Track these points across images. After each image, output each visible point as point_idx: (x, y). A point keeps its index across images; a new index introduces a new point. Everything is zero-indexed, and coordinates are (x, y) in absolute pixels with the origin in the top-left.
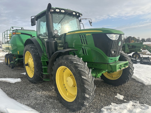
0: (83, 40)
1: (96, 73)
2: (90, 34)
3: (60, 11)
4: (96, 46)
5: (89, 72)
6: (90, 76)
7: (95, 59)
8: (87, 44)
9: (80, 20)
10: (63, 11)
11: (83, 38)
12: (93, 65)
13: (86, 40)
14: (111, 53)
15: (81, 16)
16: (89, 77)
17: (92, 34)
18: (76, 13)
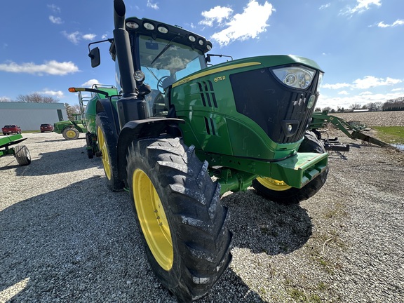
0: (207, 94)
1: (240, 181)
2: (224, 78)
3: (156, 29)
4: (239, 110)
5: (213, 196)
6: (213, 213)
7: (236, 147)
8: (216, 106)
9: (206, 56)
10: (164, 30)
11: (206, 90)
12: (231, 161)
13: (213, 94)
14: (283, 130)
15: (208, 47)
16: (212, 216)
17: (231, 76)
18: (198, 38)
